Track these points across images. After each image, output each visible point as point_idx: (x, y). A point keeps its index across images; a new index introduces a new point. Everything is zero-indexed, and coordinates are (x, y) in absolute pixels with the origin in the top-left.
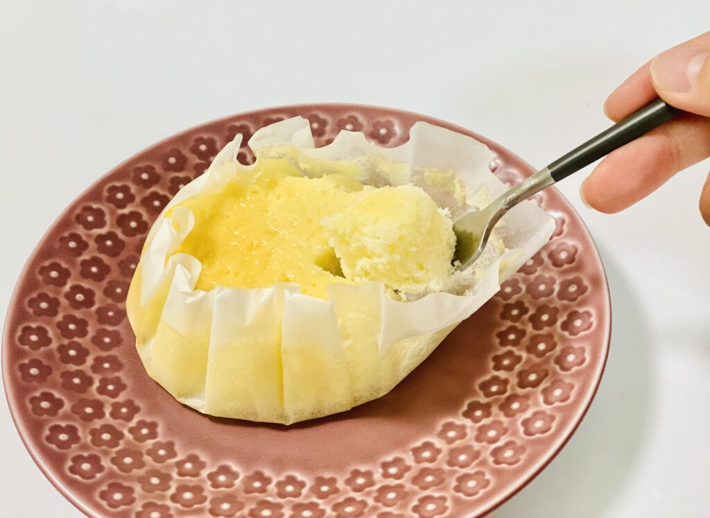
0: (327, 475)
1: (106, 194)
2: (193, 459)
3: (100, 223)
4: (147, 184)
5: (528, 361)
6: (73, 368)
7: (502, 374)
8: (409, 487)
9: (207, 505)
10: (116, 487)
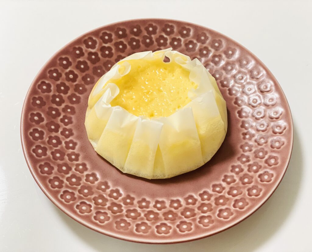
0: (132, 195)
1: (101, 35)
2: (84, 165)
3: (93, 47)
4: (120, 37)
5: (238, 183)
6: (55, 106)
7: (224, 184)
8: (161, 216)
9: (79, 187)
10: (47, 165)
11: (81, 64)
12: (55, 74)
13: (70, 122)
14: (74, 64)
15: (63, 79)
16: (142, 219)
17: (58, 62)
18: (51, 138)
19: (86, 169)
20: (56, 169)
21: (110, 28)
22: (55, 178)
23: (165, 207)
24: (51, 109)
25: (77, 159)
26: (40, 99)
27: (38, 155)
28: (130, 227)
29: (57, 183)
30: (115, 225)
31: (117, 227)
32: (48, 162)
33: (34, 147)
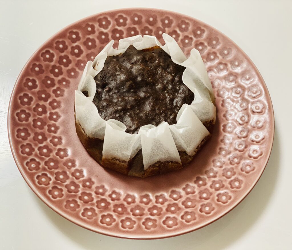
0: (94, 180)
1: (117, 17)
2: (60, 139)
3: (106, 27)
4: (135, 23)
5: (195, 196)
6: (52, 76)
7: (183, 193)
8: (111, 206)
9: (47, 159)
10: (25, 130)
11: (89, 41)
12: (61, 46)
14: (82, 40)
15: (67, 52)
16: (93, 204)
17: (68, 35)
18: (38, 106)
19: (61, 144)
21: (128, 12)
22: (28, 144)
23: (118, 199)
24: (48, 78)
26: (40, 66)
27: (20, 119)
28: (77, 209)
29: (27, 150)
30: (65, 203)
31: (66, 206)
32: (27, 128)
33: (19, 111)
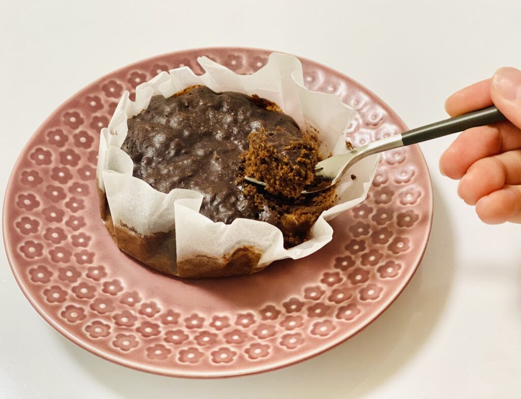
0: (177, 310)
1: (129, 76)
2: (101, 269)
3: (117, 95)
5: (344, 284)
6: (57, 184)
7: (324, 287)
8: (220, 337)
9: (92, 301)
10: (43, 269)
11: (98, 122)
12: (57, 138)
13: (81, 207)
14: (87, 122)
15: (70, 144)
16: (191, 343)
17: (63, 119)
18: (49, 230)
19: (105, 275)
20: (56, 274)
21: (144, 65)
22: (53, 287)
23: (228, 326)
24: (51, 188)
25: (90, 261)
26: (34, 174)
27: (28, 255)
28: (169, 356)
29: (56, 295)
30: (146, 353)
31: (148, 355)
32: (44, 265)
33: (23, 244)
